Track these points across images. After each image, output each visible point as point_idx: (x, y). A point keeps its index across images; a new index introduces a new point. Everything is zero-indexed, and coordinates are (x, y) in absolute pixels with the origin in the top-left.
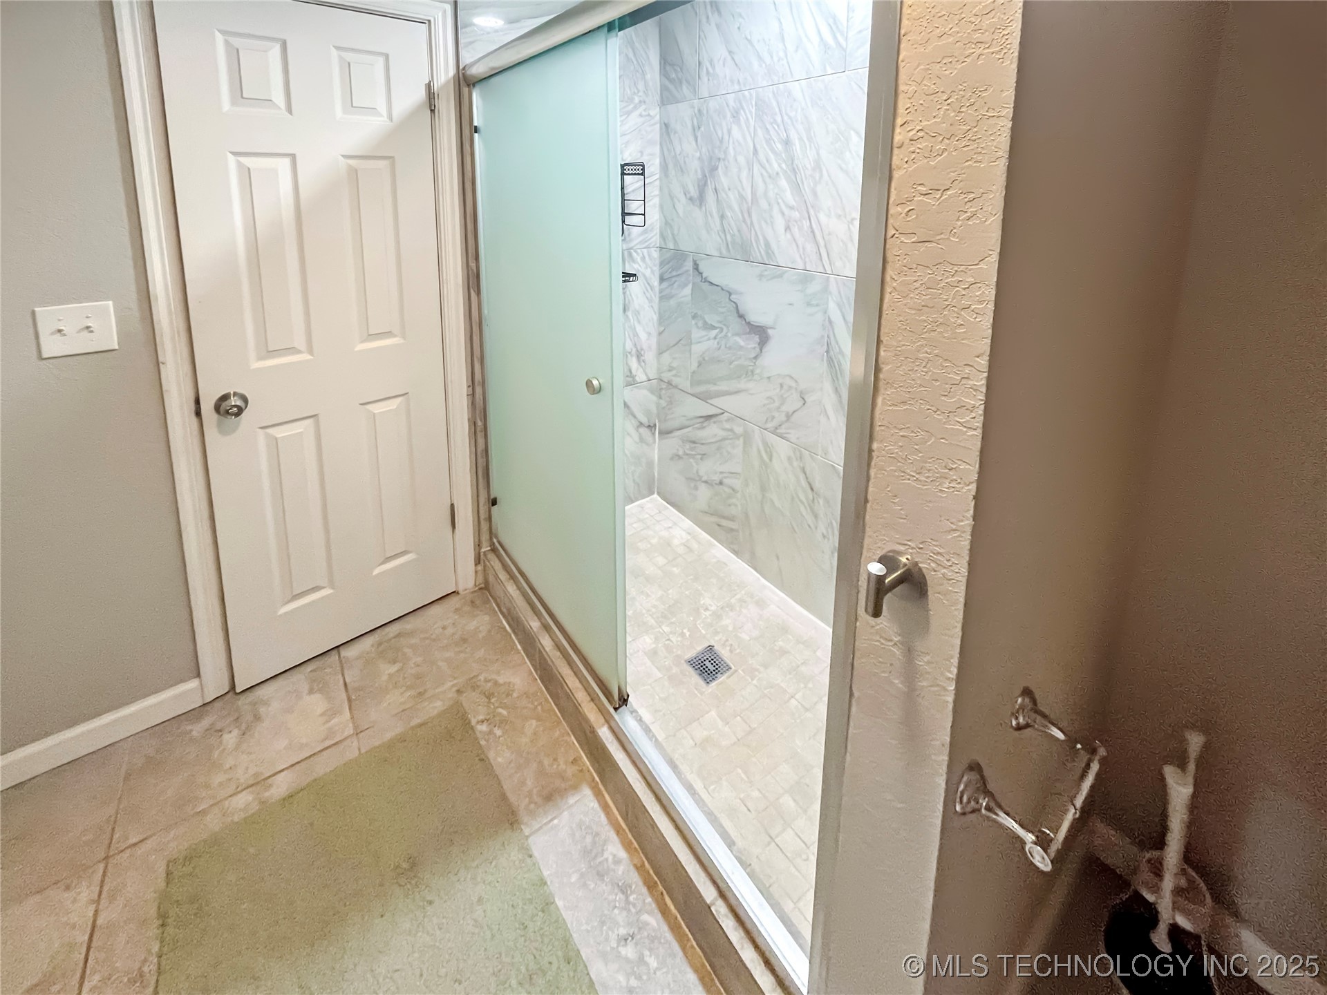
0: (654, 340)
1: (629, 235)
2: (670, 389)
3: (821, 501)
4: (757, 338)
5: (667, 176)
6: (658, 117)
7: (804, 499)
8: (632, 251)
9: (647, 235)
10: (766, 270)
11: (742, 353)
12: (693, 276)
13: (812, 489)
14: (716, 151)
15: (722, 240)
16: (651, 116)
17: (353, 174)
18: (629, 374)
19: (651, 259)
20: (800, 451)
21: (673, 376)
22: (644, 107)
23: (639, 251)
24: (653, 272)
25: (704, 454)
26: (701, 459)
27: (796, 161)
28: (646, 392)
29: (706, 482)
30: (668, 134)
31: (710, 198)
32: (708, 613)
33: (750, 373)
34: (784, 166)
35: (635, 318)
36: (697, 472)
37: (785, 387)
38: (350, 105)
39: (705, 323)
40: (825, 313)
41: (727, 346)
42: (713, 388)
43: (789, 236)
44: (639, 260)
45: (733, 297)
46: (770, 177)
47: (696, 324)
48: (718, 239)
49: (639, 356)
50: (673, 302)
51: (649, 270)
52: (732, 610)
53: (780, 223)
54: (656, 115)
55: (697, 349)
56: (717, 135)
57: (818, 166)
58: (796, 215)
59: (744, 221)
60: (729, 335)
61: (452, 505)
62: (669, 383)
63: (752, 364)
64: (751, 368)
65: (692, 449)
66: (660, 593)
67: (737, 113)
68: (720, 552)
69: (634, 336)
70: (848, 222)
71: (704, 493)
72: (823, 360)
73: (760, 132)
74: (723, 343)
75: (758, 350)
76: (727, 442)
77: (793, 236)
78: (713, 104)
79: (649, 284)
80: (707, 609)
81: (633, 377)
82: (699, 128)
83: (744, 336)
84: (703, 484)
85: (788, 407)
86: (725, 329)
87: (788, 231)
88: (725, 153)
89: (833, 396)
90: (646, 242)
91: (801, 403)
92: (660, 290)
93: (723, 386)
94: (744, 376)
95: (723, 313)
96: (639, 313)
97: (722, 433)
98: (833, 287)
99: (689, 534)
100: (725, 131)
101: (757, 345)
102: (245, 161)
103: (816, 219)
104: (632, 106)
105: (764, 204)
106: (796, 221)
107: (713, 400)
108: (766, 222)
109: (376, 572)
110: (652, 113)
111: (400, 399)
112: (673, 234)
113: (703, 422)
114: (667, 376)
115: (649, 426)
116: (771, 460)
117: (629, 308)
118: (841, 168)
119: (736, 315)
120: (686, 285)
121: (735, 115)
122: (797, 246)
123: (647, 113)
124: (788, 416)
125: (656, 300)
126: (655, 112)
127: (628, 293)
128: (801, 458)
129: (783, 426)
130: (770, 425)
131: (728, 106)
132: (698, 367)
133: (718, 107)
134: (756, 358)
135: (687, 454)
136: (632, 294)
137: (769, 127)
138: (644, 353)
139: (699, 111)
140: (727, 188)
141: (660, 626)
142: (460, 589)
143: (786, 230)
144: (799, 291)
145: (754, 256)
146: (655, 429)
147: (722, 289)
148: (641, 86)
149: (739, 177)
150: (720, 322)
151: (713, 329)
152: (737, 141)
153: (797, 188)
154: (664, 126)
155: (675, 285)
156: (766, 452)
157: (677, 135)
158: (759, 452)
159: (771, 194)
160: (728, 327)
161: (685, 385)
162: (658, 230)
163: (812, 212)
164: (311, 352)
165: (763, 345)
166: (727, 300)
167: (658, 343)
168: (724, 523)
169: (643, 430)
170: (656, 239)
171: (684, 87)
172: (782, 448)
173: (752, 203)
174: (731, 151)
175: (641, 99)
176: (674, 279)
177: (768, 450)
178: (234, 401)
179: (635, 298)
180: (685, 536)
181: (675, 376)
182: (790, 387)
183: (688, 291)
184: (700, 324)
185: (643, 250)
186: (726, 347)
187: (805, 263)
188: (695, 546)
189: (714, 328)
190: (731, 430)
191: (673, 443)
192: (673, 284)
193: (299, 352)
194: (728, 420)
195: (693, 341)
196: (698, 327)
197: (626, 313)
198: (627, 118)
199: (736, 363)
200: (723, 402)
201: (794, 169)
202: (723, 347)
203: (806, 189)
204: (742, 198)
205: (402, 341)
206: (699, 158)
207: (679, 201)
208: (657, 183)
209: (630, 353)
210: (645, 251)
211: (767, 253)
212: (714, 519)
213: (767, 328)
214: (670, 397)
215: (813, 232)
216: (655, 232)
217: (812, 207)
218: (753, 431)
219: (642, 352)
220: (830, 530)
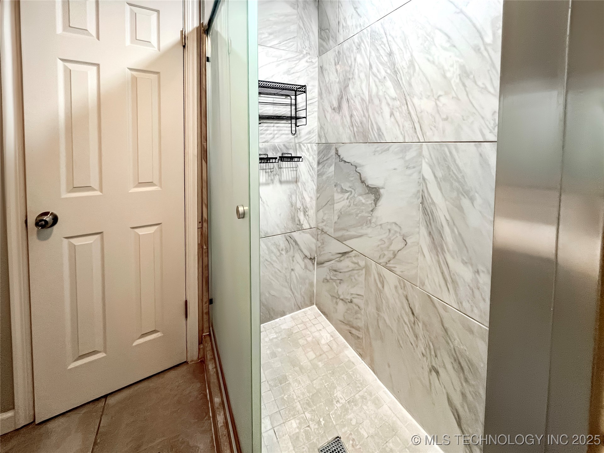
0: (314, 202)
1: (300, 134)
2: (323, 234)
3: (420, 325)
4: (373, 197)
5: (321, 98)
6: (317, 64)
7: (407, 321)
8: (301, 144)
9: (310, 135)
10: (378, 147)
11: (363, 208)
12: (335, 159)
13: (413, 314)
14: (348, 74)
15: (351, 131)
16: (313, 63)
17: (134, 80)
18: (299, 223)
19: (312, 151)
20: (404, 282)
21: (324, 226)
22: (309, 56)
23: (305, 144)
24: (314, 159)
25: (341, 280)
26: (340, 283)
27: (397, 66)
28: (308, 236)
29: (342, 300)
30: (322, 72)
31: (345, 105)
32: (339, 405)
33: (368, 222)
34: (389, 71)
35: (302, 186)
36: (337, 292)
37: (392, 231)
38: (135, 39)
39: (342, 189)
40: (420, 172)
41: (355, 203)
42: (346, 233)
43: (393, 119)
44: (305, 150)
45: (358, 169)
46: (380, 82)
47: (336, 190)
48: (349, 131)
49: (305, 212)
50: (324, 177)
51: (311, 157)
52: (355, 405)
53: (386, 111)
54: (316, 62)
55: (338, 206)
56: (348, 64)
57: (412, 64)
58: (397, 103)
59: (364, 116)
60: (356, 196)
61: (186, 302)
62: (322, 231)
63: (370, 215)
64: (369, 218)
65: (335, 275)
66: (308, 382)
67: (359, 45)
68: (350, 353)
69: (302, 198)
70: (436, 99)
71: (341, 307)
72: (419, 210)
73: (373, 54)
74: (352, 201)
75: (373, 205)
76: (355, 272)
77: (395, 119)
78: (346, 45)
79: (311, 166)
80: (338, 401)
81: (301, 225)
82: (338, 63)
83: (365, 196)
84: (341, 301)
85: (396, 246)
86: (353, 191)
87: (392, 116)
88: (353, 74)
89: (428, 239)
90: (309, 139)
91: (403, 245)
92: (318, 170)
93: (352, 232)
94: (365, 224)
95: (352, 181)
96: (305, 184)
97: (352, 266)
98: (425, 152)
99: (332, 336)
100: (353, 59)
101: (373, 202)
102: (69, 65)
103: (412, 104)
104: (302, 55)
105: (376, 101)
106: (398, 108)
107: (346, 241)
108: (377, 113)
109: (134, 344)
110: (314, 61)
111: (156, 227)
112: (324, 134)
113: (341, 257)
114: (321, 225)
115: (311, 259)
116: (383, 287)
117: (299, 181)
118: (429, 60)
119: (360, 181)
120: (331, 165)
121: (358, 47)
122: (399, 125)
123: (310, 61)
124: (395, 255)
125: (316, 177)
126: (315, 60)
127: (298, 170)
128: (404, 287)
129: (391, 262)
130: (382, 261)
131: (354, 43)
132: (338, 219)
133: (348, 46)
134: (372, 211)
135: (332, 279)
136: (301, 171)
137: (379, 47)
138: (308, 210)
139: (339, 52)
140: (354, 96)
141: (304, 413)
142: (189, 360)
143: (391, 116)
144: (400, 158)
145: (370, 138)
146: (315, 261)
147: (351, 165)
148: (307, 43)
149: (361, 87)
150: (350, 187)
151: (347, 193)
152: (360, 64)
153: (397, 84)
154: (320, 68)
155: (326, 166)
156: (380, 280)
157: (326, 71)
158: (375, 280)
159: (381, 93)
160: (355, 190)
161: (331, 231)
162: (317, 133)
163: (408, 98)
164: (101, 190)
165: (377, 201)
166: (355, 172)
167: (317, 204)
168: (354, 331)
169: (307, 261)
170: (315, 139)
171: (331, 41)
172: (391, 279)
173: (369, 102)
174: (356, 71)
175: (307, 52)
176: (325, 162)
177: (381, 280)
178: (48, 218)
179: (302, 175)
180: (330, 338)
181: (325, 225)
182: (396, 232)
183: (332, 168)
184: (339, 190)
185: (308, 144)
186: (354, 205)
187: (404, 138)
188: (335, 346)
189: (347, 191)
190: (357, 263)
191: (324, 271)
192: (324, 166)
193: (93, 190)
194: (355, 256)
195: (335, 201)
196: (338, 192)
197: (297, 183)
198: (298, 62)
199: (360, 215)
200: (353, 243)
201: (395, 71)
202: (352, 204)
203: (404, 83)
204: (363, 100)
205: (159, 189)
206: (338, 82)
207: (328, 112)
208: (317, 103)
209: (299, 209)
210: (309, 145)
211: (379, 135)
212: (348, 328)
213: (379, 188)
214: (322, 240)
215: (409, 113)
216: (315, 134)
217: (409, 95)
218: (371, 265)
219: (307, 210)
220: (427, 350)
